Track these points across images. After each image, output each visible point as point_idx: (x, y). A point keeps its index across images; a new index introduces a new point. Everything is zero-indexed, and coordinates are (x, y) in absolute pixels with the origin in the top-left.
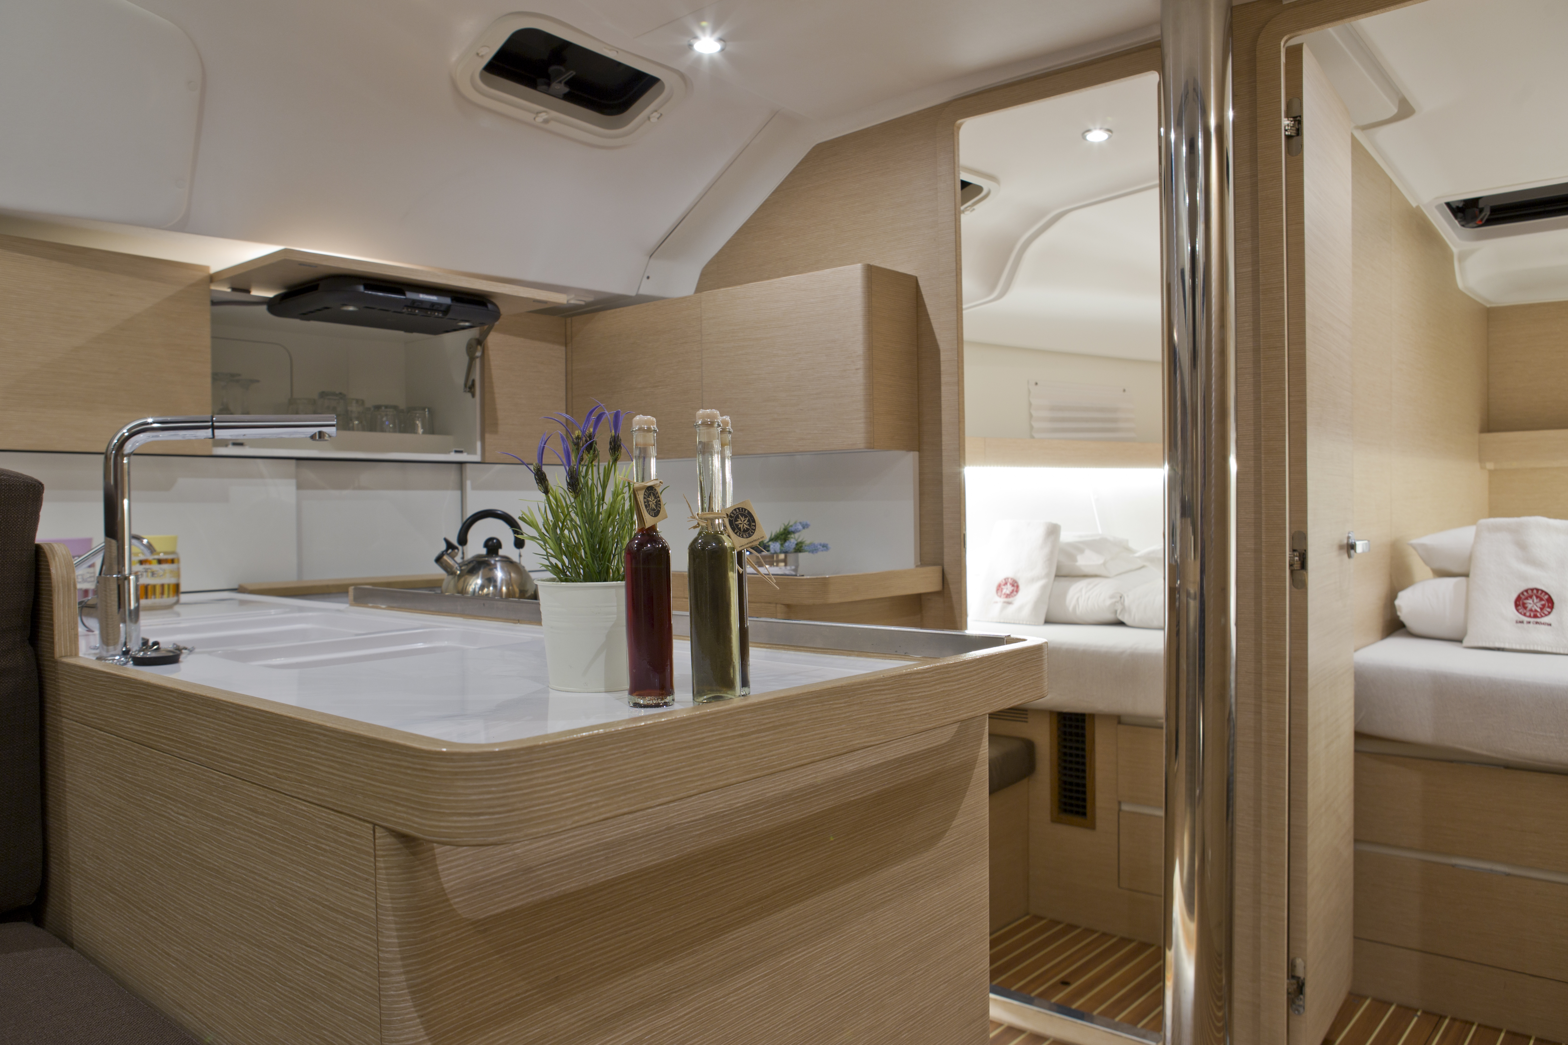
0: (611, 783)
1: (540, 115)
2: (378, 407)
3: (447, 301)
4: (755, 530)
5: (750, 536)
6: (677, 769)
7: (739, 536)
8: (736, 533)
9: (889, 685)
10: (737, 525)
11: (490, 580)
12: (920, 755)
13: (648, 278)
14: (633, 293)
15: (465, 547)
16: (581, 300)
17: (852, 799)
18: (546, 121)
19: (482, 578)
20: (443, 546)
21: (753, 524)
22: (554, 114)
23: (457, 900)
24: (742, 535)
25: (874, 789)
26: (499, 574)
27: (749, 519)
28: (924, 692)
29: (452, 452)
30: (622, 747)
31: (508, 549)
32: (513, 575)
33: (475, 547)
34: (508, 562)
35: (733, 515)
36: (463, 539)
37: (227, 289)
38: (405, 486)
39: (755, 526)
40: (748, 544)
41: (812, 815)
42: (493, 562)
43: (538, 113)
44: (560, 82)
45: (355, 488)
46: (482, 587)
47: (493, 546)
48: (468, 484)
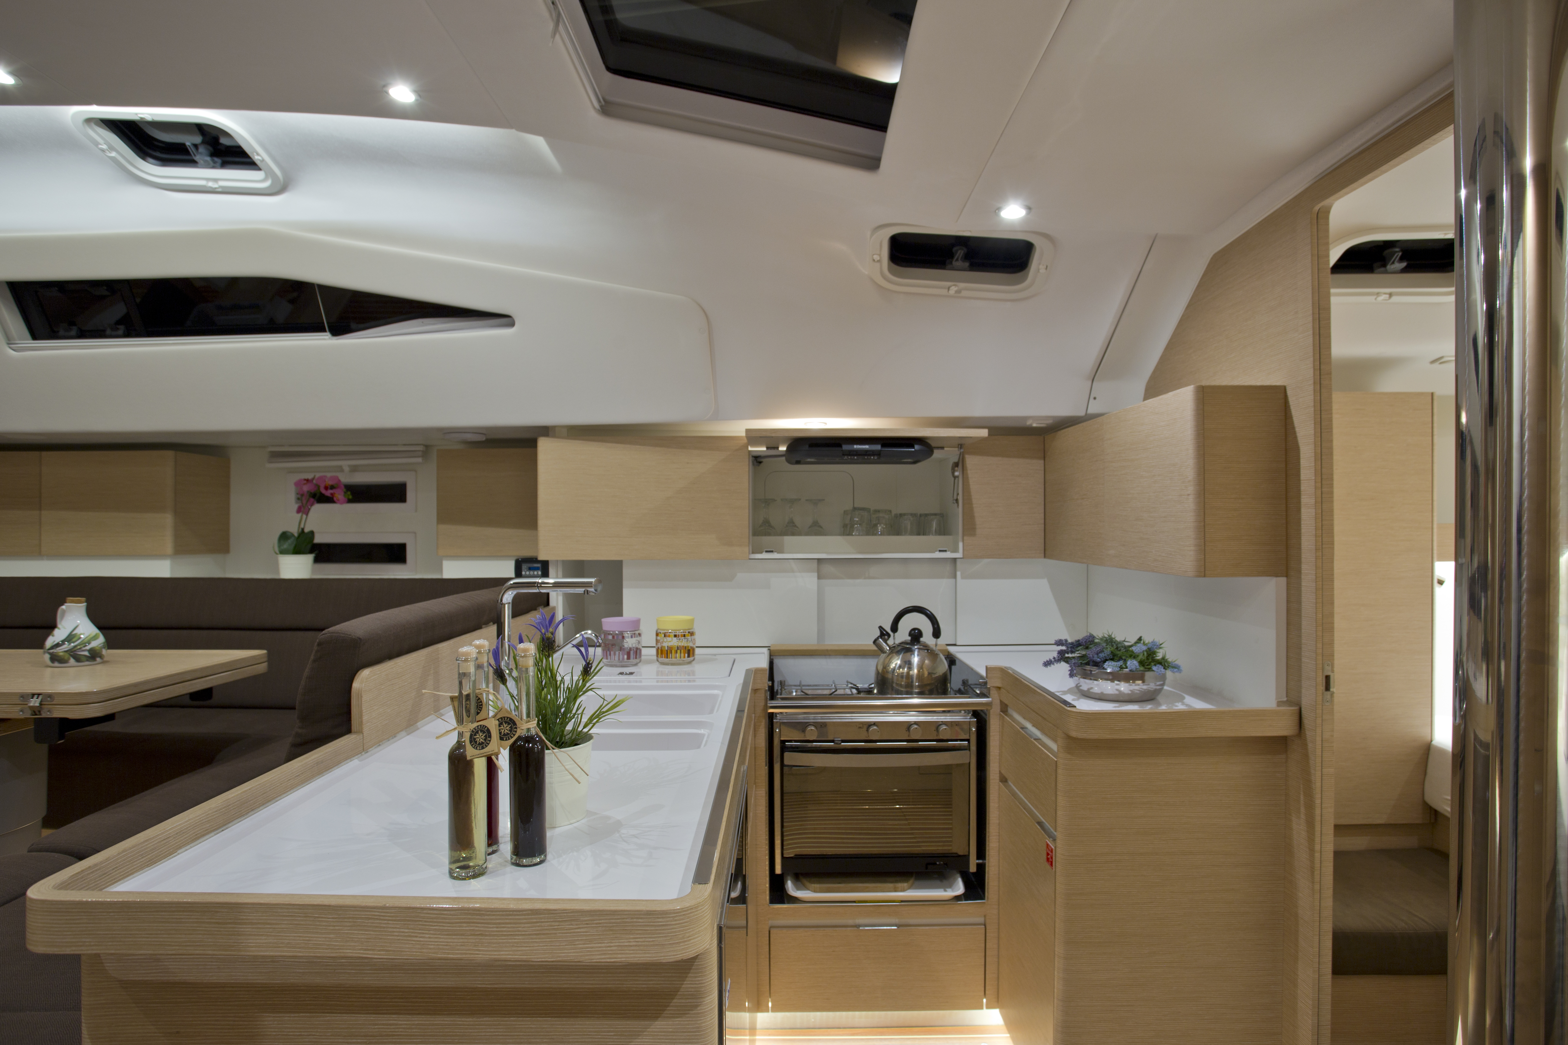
0: (101, 932)
1: (951, 288)
2: (901, 515)
3: (878, 447)
4: (489, 744)
5: (483, 748)
6: (157, 934)
7: (474, 748)
8: (472, 745)
9: (392, 913)
10: (475, 739)
11: (908, 663)
12: (581, 969)
13: (1095, 398)
14: (1081, 413)
15: (896, 634)
16: (1042, 424)
17: (480, 986)
18: (956, 292)
19: (901, 661)
20: (878, 634)
21: (489, 739)
22: (962, 285)
23: (108, 965)
24: (477, 747)
25: (508, 984)
26: (916, 660)
27: (486, 735)
28: (443, 926)
29: (937, 551)
30: (110, 912)
31: (927, 638)
32: (927, 662)
33: (902, 635)
34: (926, 648)
35: (474, 730)
36: (895, 628)
37: (765, 449)
38: (906, 576)
39: (490, 741)
40: (479, 755)
41: (426, 987)
42: (914, 649)
43: (949, 289)
44: (957, 260)
45: (865, 578)
46: (900, 667)
47: (916, 635)
48: (959, 574)
